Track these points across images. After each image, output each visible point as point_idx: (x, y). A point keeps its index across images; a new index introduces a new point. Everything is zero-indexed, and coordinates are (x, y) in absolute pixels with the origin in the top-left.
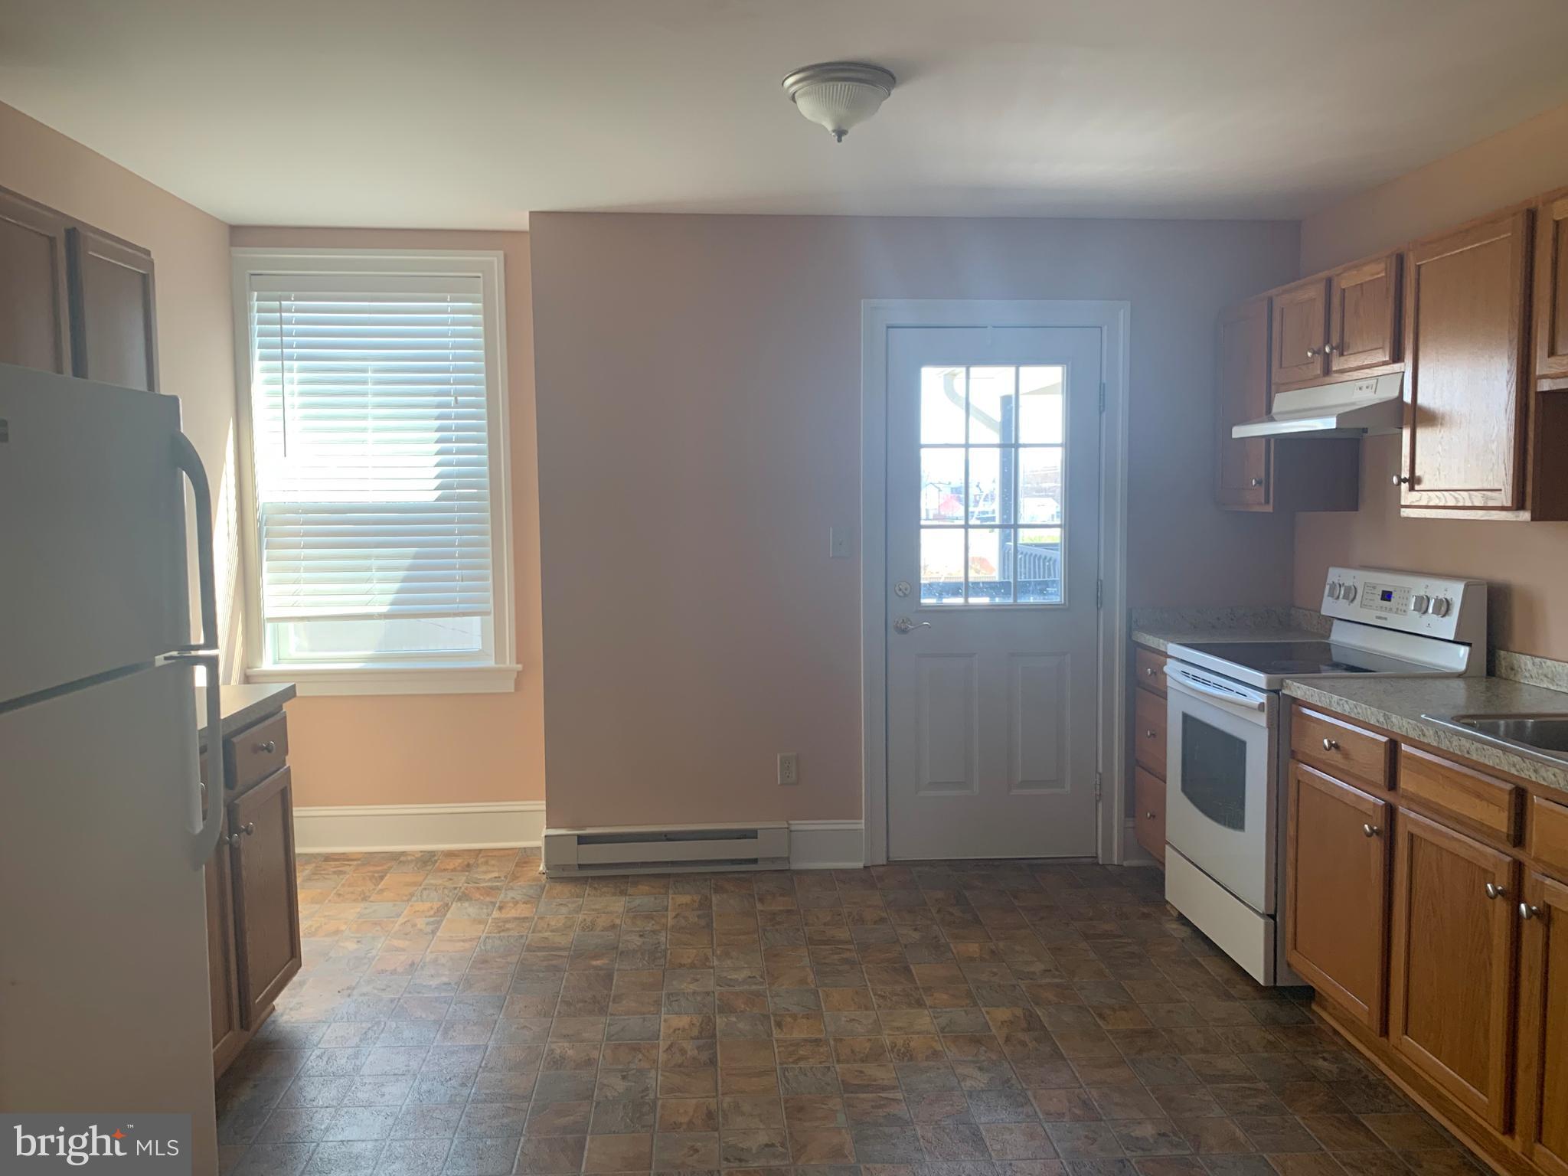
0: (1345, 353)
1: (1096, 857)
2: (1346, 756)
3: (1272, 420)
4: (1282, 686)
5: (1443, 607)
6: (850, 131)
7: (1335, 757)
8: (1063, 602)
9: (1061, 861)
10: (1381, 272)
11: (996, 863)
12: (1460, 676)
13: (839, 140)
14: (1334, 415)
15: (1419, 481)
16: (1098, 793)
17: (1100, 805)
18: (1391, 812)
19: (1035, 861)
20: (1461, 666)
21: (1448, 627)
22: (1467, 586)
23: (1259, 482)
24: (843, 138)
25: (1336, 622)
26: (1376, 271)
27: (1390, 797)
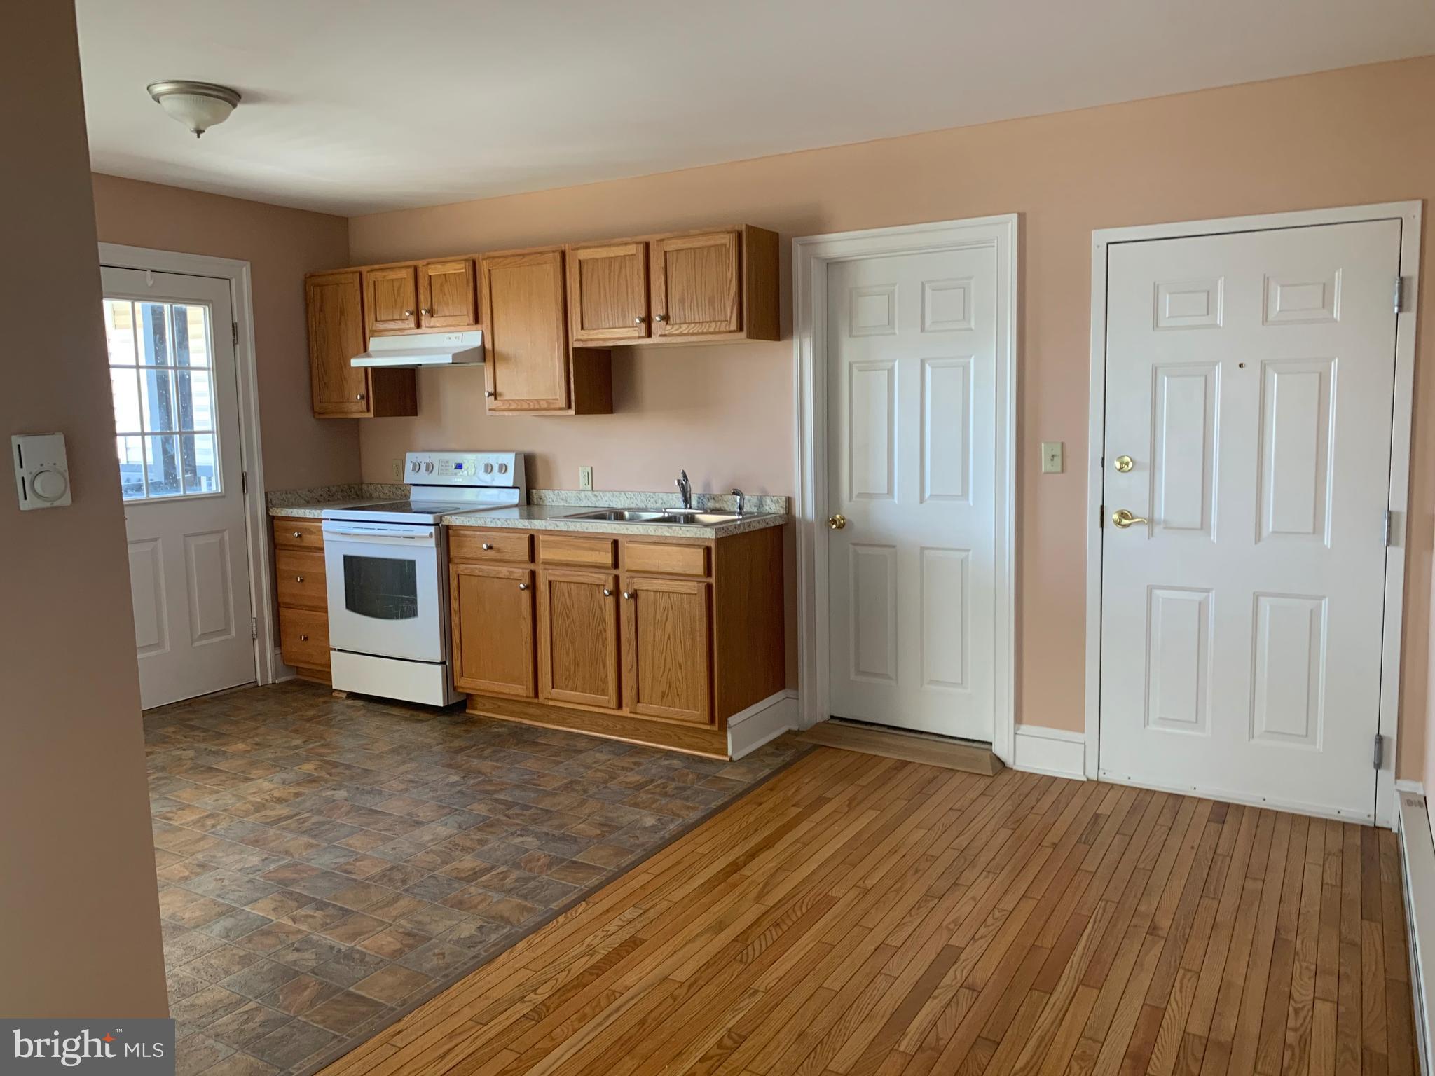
0: (434, 316)
1: (256, 682)
2: (498, 551)
3: (369, 356)
4: (441, 520)
5: (503, 468)
6: (206, 131)
7: (491, 554)
8: (220, 491)
9: (233, 690)
10: (462, 269)
11: (187, 703)
12: (516, 506)
13: (199, 137)
14: (449, 353)
15: (501, 395)
16: (255, 633)
17: (256, 642)
18: (533, 574)
19: (218, 694)
20: (516, 501)
21: (508, 479)
22: (516, 454)
23: (362, 397)
24: (201, 135)
25: (413, 488)
26: (458, 268)
27: (532, 566)
